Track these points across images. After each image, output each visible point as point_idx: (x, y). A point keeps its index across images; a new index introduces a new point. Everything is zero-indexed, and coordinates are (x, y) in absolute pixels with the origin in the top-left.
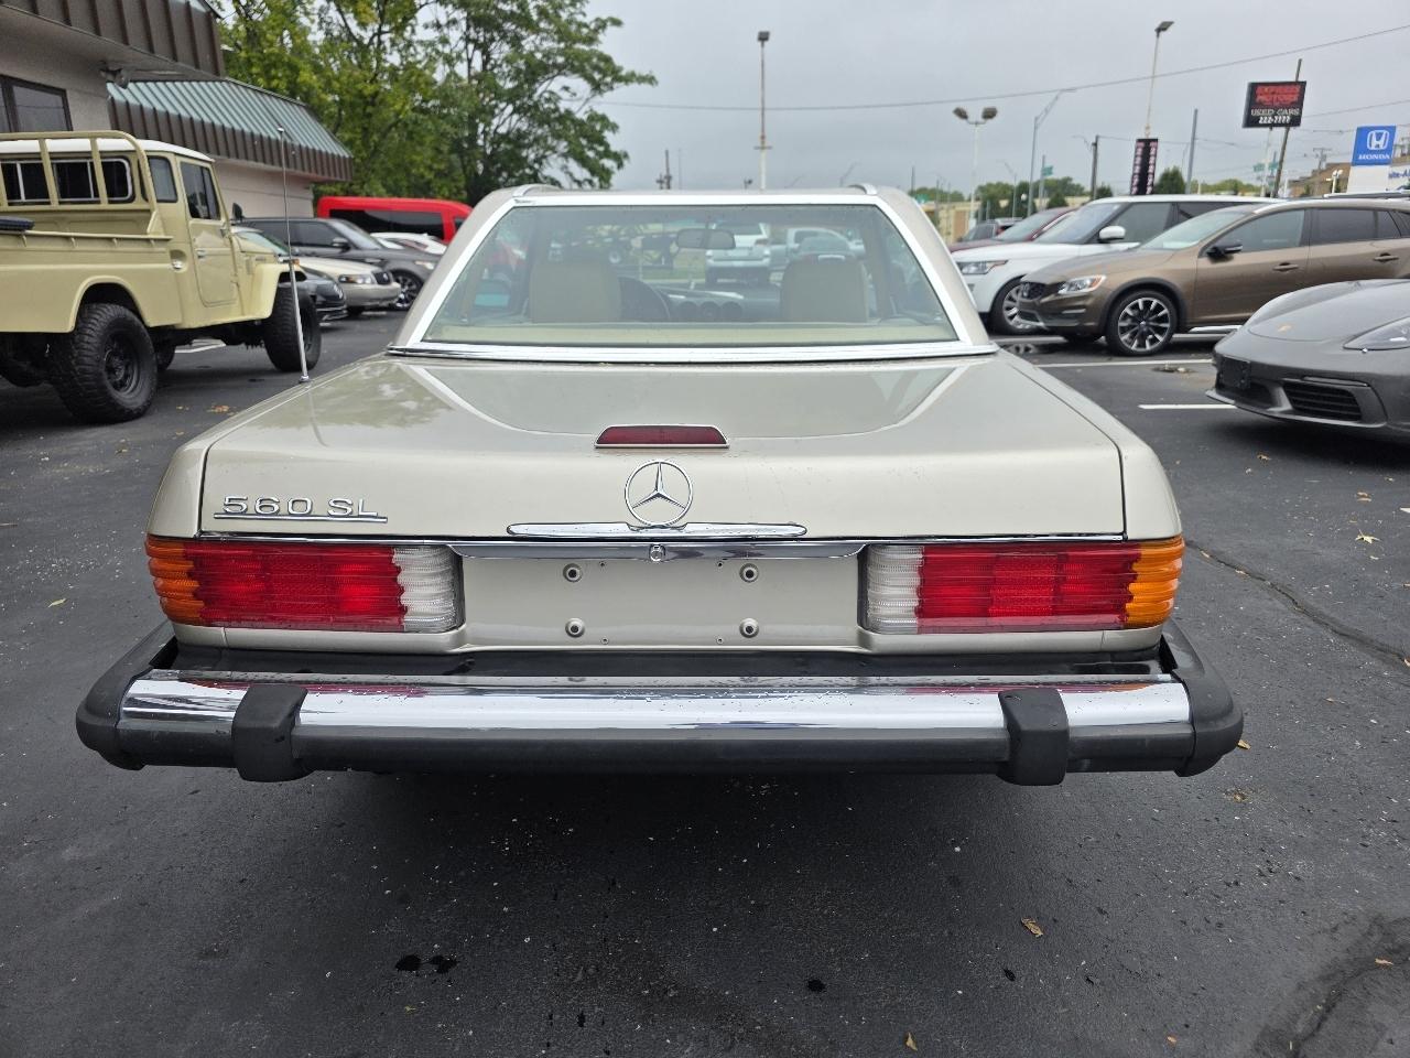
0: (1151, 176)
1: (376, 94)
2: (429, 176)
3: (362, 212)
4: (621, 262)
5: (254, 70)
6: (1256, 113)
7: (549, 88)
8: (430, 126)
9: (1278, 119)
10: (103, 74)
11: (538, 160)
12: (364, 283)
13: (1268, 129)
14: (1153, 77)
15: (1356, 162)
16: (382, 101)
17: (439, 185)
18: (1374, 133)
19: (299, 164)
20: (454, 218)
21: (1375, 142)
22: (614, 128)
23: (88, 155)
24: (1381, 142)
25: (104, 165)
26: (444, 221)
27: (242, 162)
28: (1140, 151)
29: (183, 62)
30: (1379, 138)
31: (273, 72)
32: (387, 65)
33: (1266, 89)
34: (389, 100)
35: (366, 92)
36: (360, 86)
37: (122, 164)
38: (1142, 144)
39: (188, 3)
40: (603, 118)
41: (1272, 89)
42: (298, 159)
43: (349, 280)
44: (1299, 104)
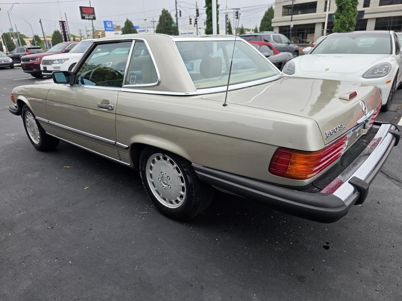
0: (66, 32)
6: (84, 15)
9: (90, 17)
13: (88, 20)
14: (58, 2)
15: (106, 30)
18: (108, 22)
21: (109, 25)
24: (110, 25)
28: (61, 25)
30: (109, 24)
33: (85, 8)
38: (61, 23)
41: (86, 9)
44: (94, 13)
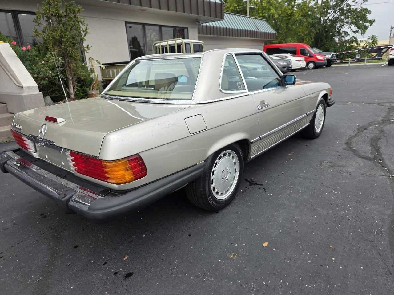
1: (292, 13)
2: (303, 35)
3: (279, 48)
4: (360, 58)
5: (259, 12)
7: (347, 3)
8: (305, 20)
10: (196, 23)
11: (341, 26)
12: (259, 70)
16: (294, 14)
17: (305, 38)
19: (260, 37)
20: (300, 48)
22: (370, 12)
23: (174, 44)
25: (177, 46)
26: (297, 49)
27: (244, 38)
29: (213, 17)
31: (264, 11)
32: (297, 4)
34: (295, 14)
35: (289, 13)
36: (287, 11)
37: (181, 46)
39: (210, 1)
40: (366, 9)
42: (260, 35)
43: (256, 69)
